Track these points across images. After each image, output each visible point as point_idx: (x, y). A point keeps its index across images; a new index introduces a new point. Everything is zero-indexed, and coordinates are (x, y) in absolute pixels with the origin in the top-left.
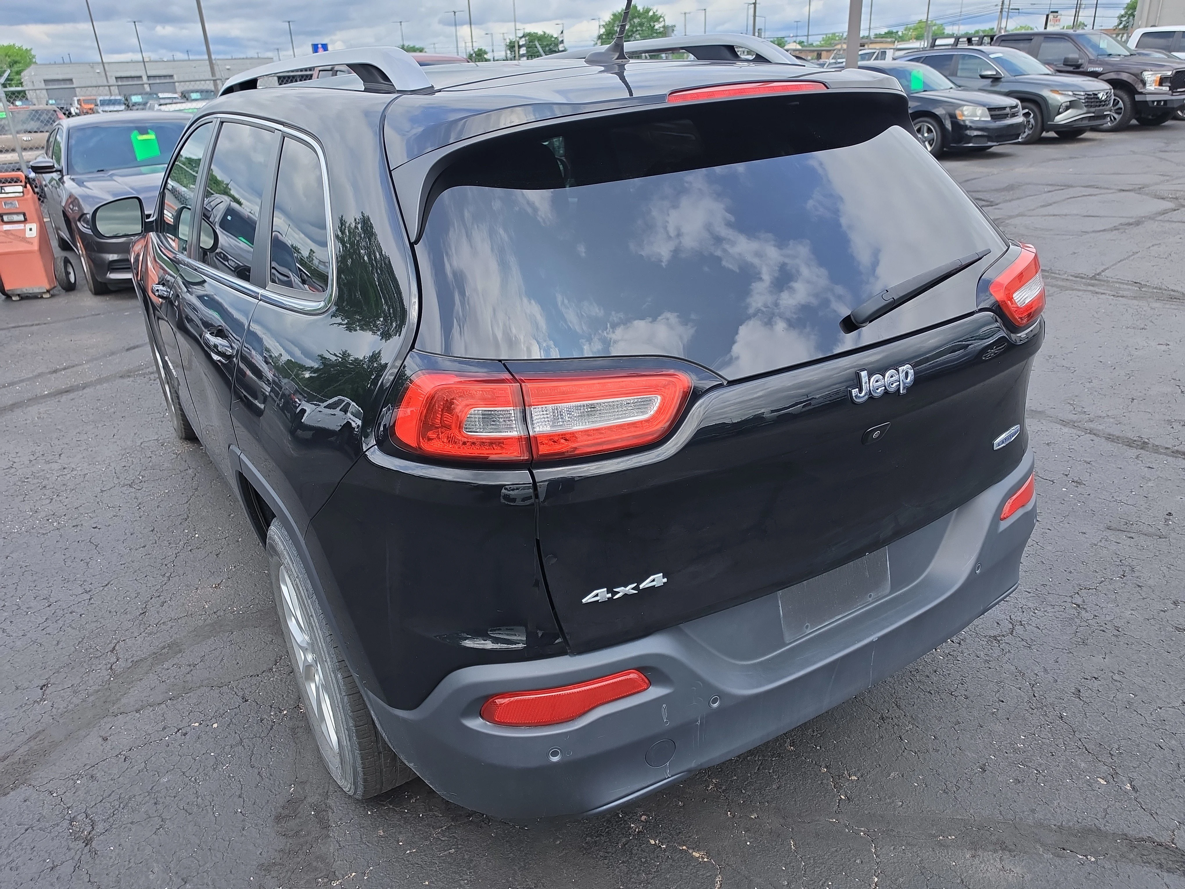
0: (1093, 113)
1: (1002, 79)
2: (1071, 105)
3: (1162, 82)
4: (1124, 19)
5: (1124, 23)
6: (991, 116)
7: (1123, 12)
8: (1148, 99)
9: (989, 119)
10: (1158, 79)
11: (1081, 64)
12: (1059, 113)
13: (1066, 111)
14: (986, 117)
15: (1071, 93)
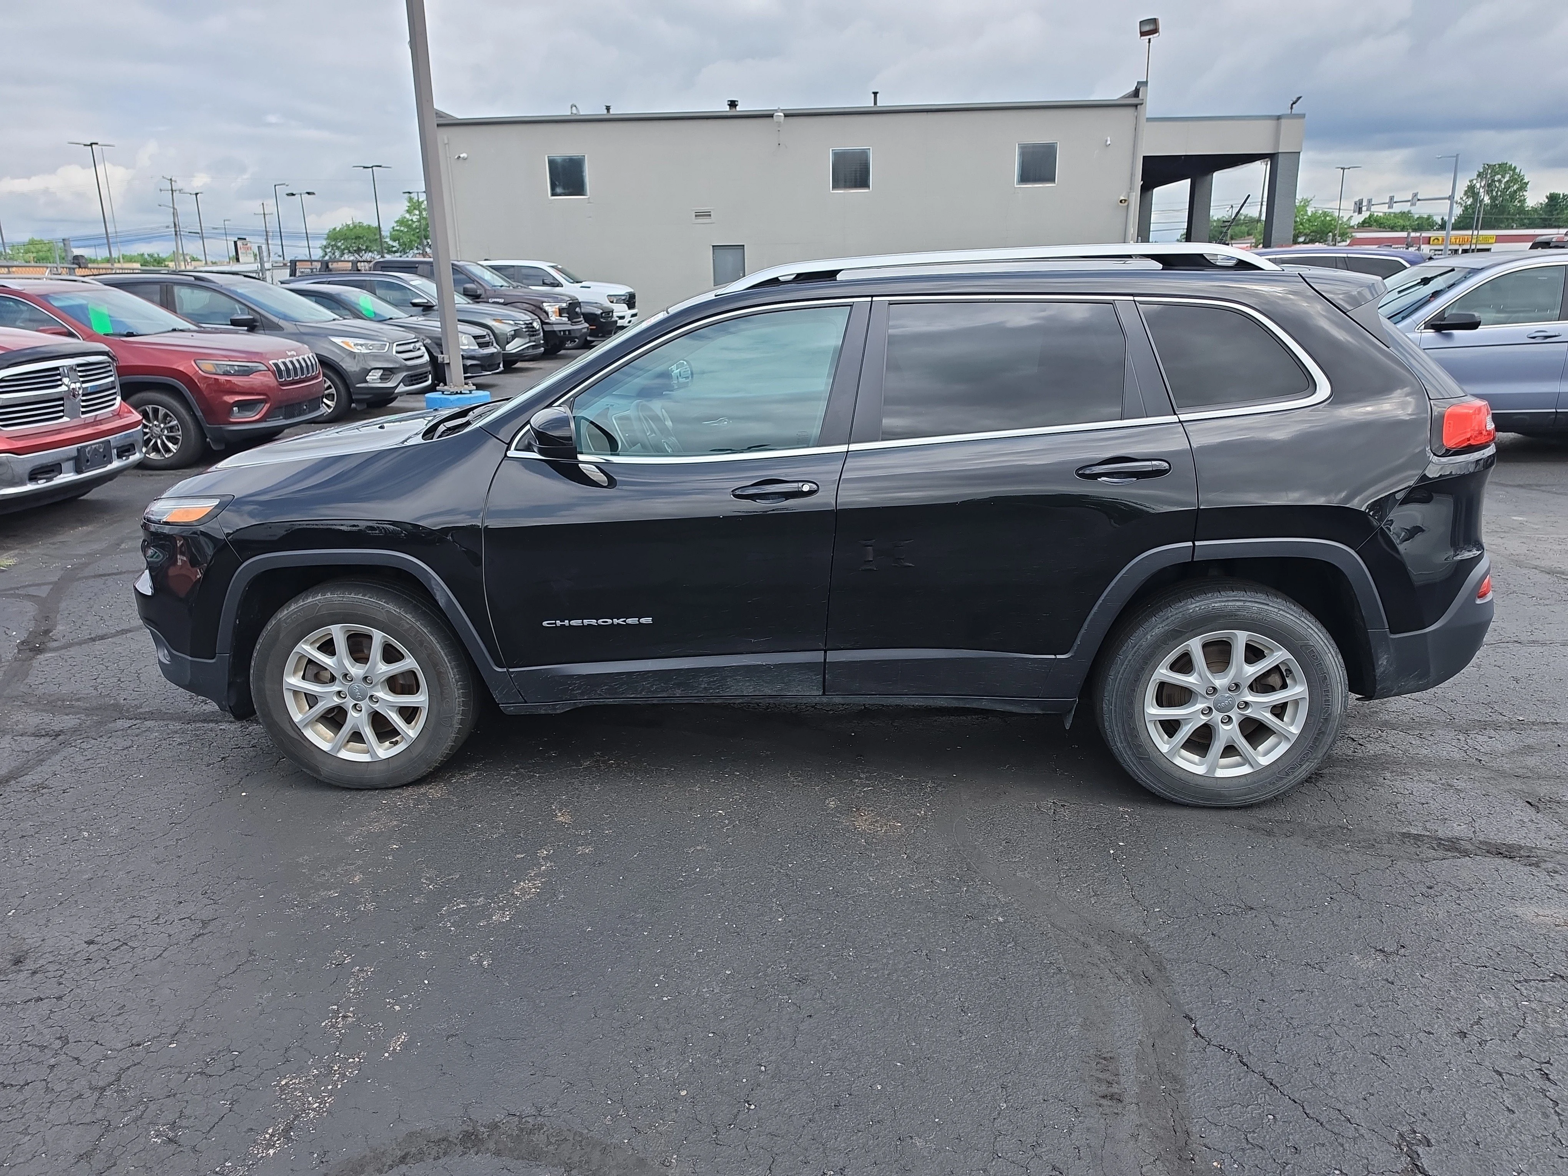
0: (534, 342)
1: (435, 308)
2: (516, 334)
3: (561, 312)
4: (328, 250)
5: (329, 254)
6: (478, 344)
7: (325, 243)
8: (555, 329)
9: (477, 347)
10: (558, 310)
11: (481, 295)
12: (508, 343)
13: (513, 340)
14: (474, 346)
15: (512, 322)
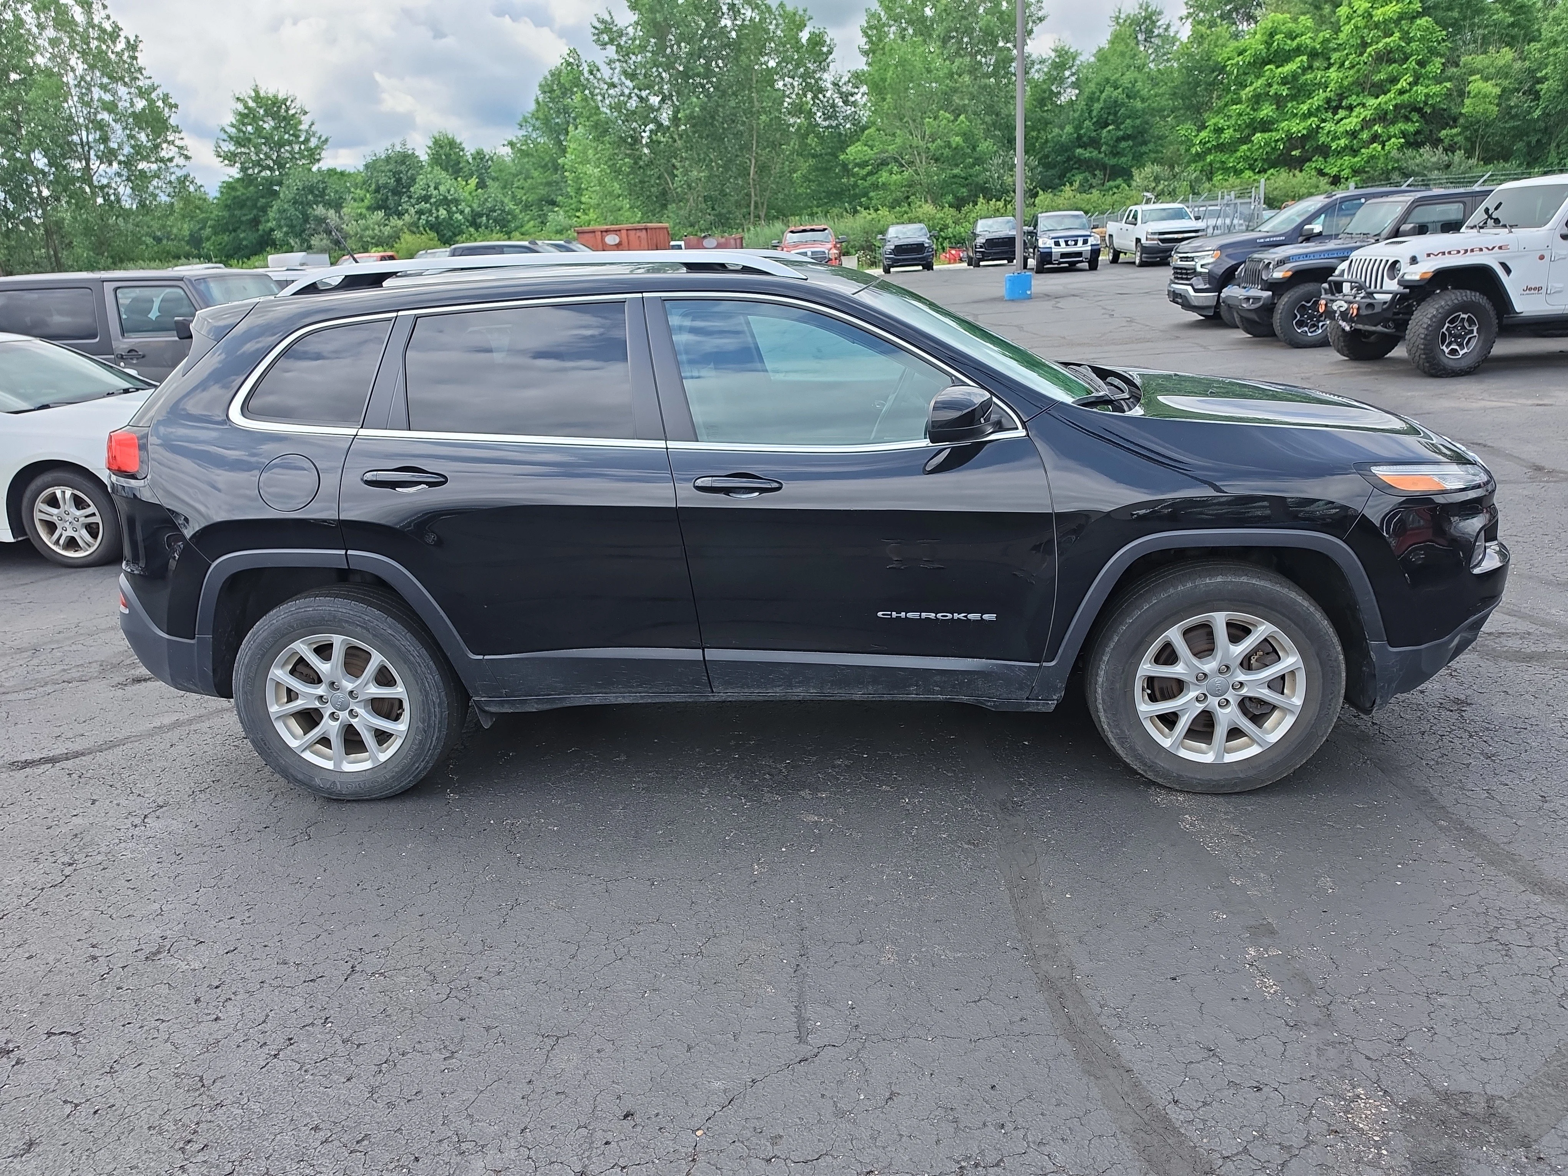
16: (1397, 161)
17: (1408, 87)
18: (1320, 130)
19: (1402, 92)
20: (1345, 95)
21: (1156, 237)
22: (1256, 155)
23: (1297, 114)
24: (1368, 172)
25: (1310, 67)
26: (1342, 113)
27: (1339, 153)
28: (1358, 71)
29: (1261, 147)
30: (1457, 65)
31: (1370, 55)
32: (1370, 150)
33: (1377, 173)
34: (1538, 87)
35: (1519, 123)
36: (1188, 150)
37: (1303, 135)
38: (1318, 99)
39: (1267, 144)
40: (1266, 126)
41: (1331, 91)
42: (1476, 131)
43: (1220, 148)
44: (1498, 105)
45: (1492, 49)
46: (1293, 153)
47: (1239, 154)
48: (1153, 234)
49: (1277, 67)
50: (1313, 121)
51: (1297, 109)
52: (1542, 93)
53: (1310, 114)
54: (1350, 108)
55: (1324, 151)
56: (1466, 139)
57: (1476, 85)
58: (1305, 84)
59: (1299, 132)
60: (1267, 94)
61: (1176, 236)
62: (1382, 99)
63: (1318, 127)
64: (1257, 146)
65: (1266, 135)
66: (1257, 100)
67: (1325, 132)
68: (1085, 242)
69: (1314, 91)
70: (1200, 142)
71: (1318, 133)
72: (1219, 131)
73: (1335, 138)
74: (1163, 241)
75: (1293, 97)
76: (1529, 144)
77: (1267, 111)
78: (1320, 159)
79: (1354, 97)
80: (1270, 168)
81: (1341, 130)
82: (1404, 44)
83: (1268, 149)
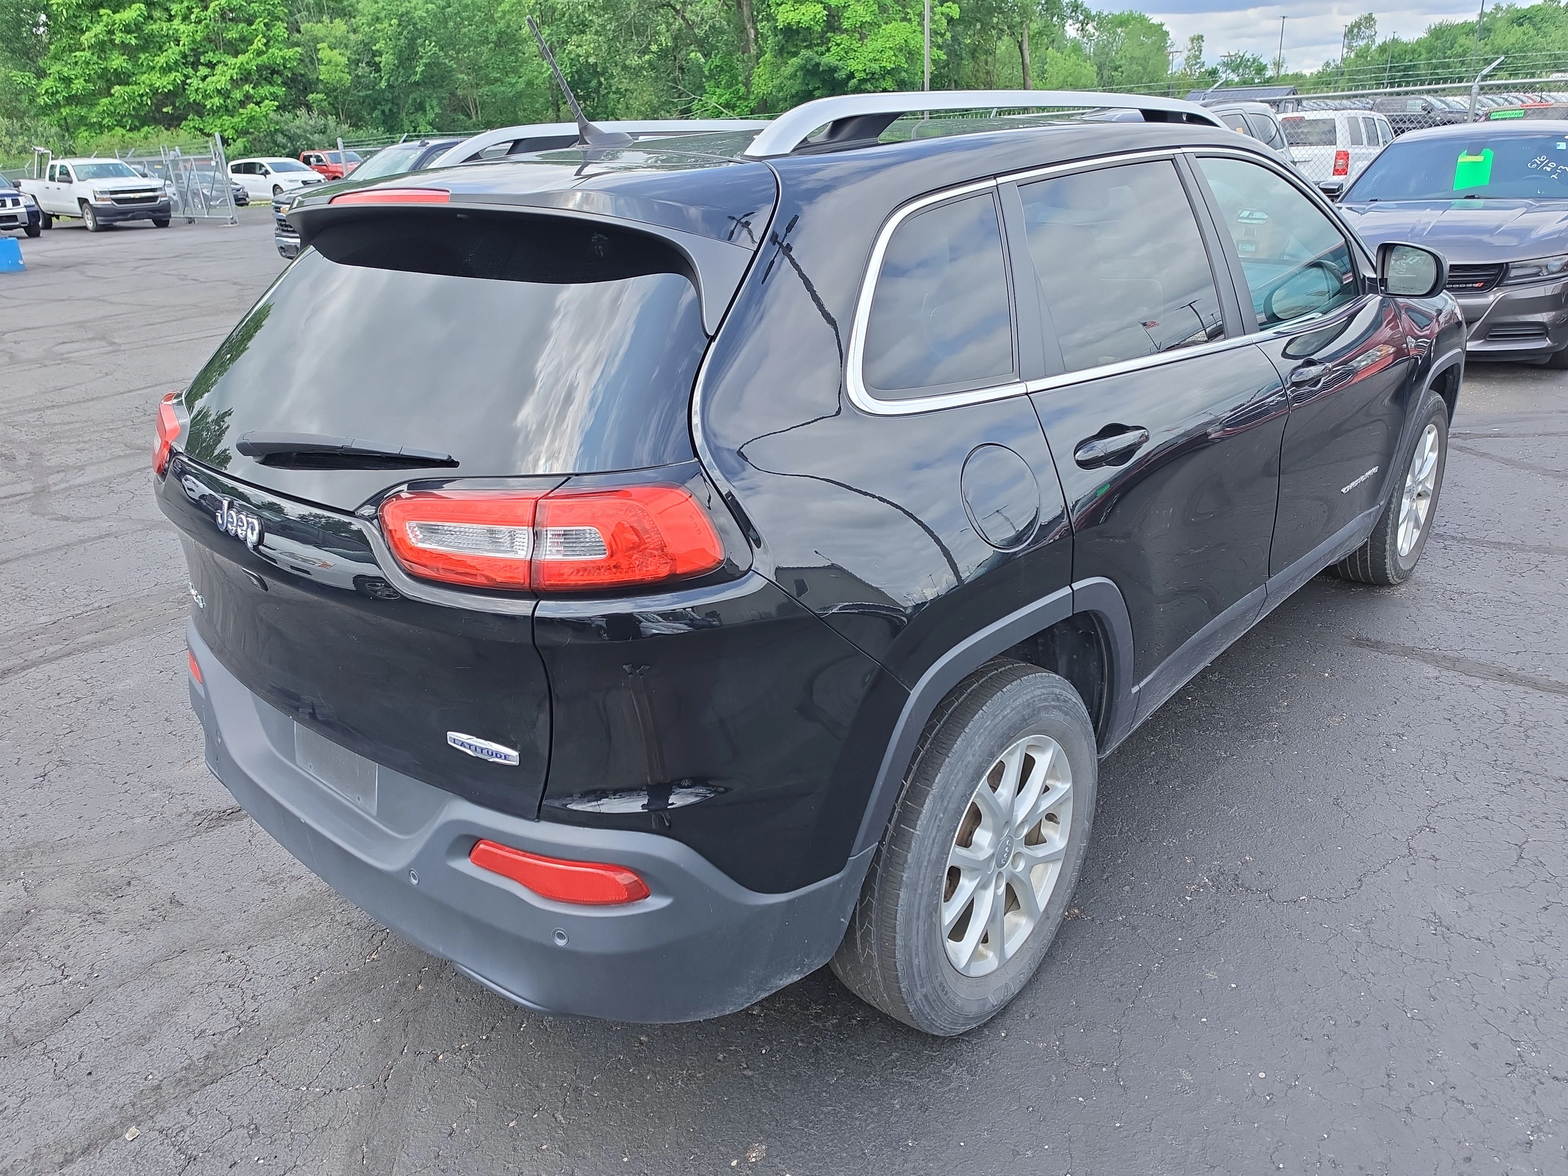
16: (277, 123)
17: (264, 49)
18: (186, 87)
19: (259, 53)
20: (201, 50)
21: (108, 196)
22: (122, 110)
23: (154, 68)
24: (252, 133)
25: (150, 17)
26: (203, 71)
27: (214, 112)
28: (207, 26)
29: (125, 102)
30: (299, 31)
31: (215, 11)
32: (249, 111)
33: (262, 135)
34: (377, 59)
35: (371, 92)
36: (31, 101)
37: (169, 91)
38: (172, 53)
39: (132, 98)
40: (122, 78)
41: (184, 45)
42: (336, 98)
43: (71, 100)
44: (349, 73)
45: (326, 18)
46: (165, 110)
47: (100, 109)
48: (102, 192)
49: (114, 13)
50: (176, 76)
51: (152, 61)
52: (381, 65)
53: (167, 69)
54: (211, 65)
55: (199, 109)
56: (329, 104)
57: (325, 53)
58: (152, 34)
59: (164, 87)
60: (112, 41)
61: (132, 195)
62: (241, 58)
63: (184, 83)
64: (121, 100)
65: (127, 89)
66: (102, 48)
67: (193, 88)
68: (16, 203)
69: (164, 43)
70: (46, 91)
71: (184, 89)
72: (67, 81)
73: (206, 96)
74: (118, 201)
75: (143, 48)
76: (383, 112)
77: (117, 61)
78: (196, 117)
79: (211, 54)
80: (143, 126)
81: (211, 87)
82: (245, 4)
83: (135, 104)
